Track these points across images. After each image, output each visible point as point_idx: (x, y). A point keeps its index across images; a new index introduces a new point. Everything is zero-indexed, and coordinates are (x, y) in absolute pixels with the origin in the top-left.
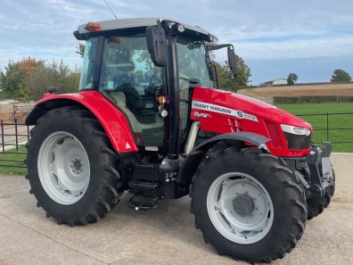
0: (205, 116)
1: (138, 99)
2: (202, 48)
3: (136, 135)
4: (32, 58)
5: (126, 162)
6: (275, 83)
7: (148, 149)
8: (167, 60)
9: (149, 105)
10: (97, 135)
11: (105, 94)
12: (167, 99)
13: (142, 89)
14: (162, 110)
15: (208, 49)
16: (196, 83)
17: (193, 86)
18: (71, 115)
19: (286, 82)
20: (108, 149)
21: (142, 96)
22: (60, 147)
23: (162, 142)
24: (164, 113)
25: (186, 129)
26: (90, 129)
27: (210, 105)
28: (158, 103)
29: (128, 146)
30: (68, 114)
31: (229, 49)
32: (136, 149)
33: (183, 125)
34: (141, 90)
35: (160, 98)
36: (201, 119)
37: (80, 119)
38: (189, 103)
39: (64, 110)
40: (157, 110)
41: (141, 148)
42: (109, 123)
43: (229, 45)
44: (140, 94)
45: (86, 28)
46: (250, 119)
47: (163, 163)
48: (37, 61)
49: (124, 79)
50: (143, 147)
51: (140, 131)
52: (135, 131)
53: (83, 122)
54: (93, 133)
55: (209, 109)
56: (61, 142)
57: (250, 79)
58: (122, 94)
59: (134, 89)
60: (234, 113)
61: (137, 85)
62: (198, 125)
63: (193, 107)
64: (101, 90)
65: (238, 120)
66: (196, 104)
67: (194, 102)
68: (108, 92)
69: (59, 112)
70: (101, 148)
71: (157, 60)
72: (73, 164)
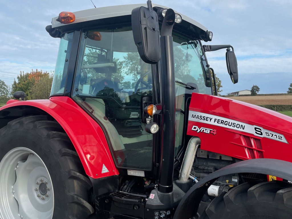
0: (208, 131)
1: (120, 107)
2: (199, 47)
3: (115, 154)
4: (39, 70)
5: (102, 191)
6: (240, 94)
7: (131, 173)
8: (160, 56)
9: (134, 115)
10: (65, 154)
11: (79, 101)
12: (158, 108)
13: (127, 95)
14: (151, 124)
15: (205, 49)
16: (193, 88)
17: (190, 92)
18: (35, 127)
19: (250, 93)
20: (78, 174)
21: (126, 104)
22: (22, 165)
23: (150, 165)
24: (154, 128)
25: (181, 147)
26: (57, 146)
27: (214, 117)
28: (147, 115)
29: (105, 170)
30: (31, 126)
31: (228, 50)
32: (116, 174)
33: (178, 142)
34: (124, 97)
35: (149, 108)
36: (201, 135)
37: (45, 133)
38: (186, 114)
39: (27, 121)
40: (145, 122)
41: (123, 172)
42: (82, 137)
43: (228, 47)
44: (124, 101)
45: (59, 20)
46: (274, 138)
47: (152, 196)
48: (43, 72)
49: (106, 84)
50: (126, 171)
51: (123, 148)
52: (115, 149)
53: (48, 136)
54: (60, 151)
55: (212, 123)
56: (24, 159)
57: (221, 89)
58: (101, 101)
59: (116, 96)
60: (249, 129)
61: (120, 90)
62: (197, 143)
63: (190, 119)
64: (74, 96)
65: (256, 139)
66: (194, 115)
67: (191, 113)
68: (84, 98)
69: (21, 123)
70: (69, 172)
71: (147, 54)
72: (38, 187)
